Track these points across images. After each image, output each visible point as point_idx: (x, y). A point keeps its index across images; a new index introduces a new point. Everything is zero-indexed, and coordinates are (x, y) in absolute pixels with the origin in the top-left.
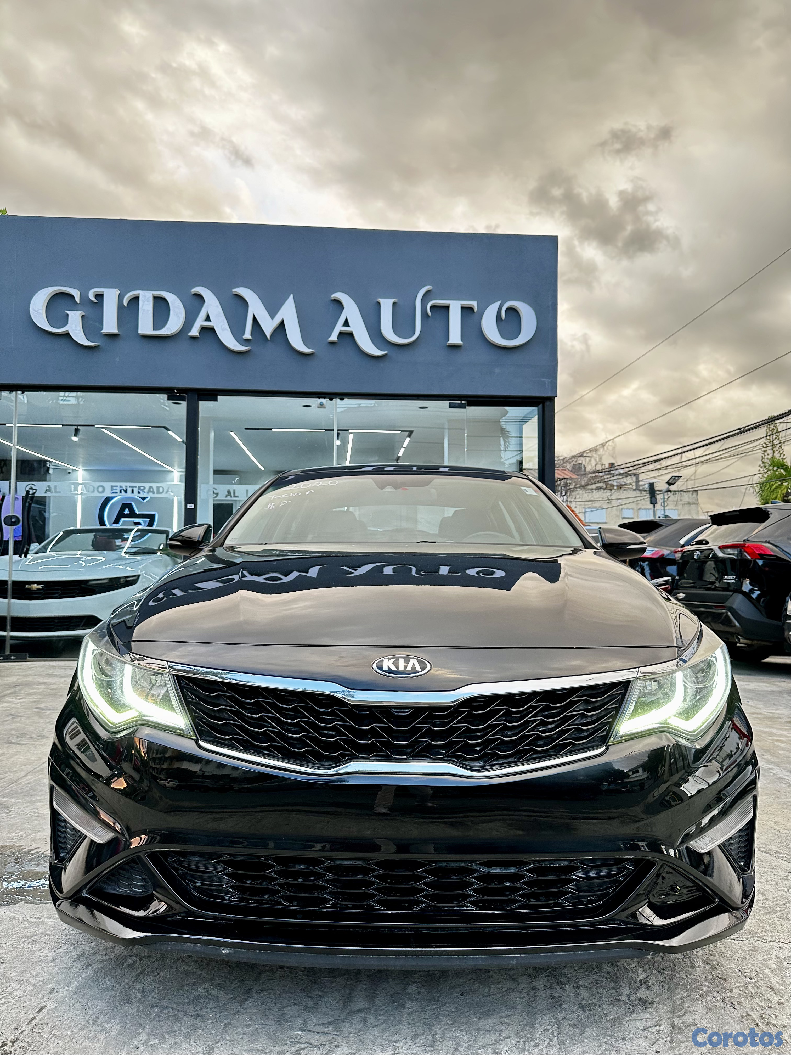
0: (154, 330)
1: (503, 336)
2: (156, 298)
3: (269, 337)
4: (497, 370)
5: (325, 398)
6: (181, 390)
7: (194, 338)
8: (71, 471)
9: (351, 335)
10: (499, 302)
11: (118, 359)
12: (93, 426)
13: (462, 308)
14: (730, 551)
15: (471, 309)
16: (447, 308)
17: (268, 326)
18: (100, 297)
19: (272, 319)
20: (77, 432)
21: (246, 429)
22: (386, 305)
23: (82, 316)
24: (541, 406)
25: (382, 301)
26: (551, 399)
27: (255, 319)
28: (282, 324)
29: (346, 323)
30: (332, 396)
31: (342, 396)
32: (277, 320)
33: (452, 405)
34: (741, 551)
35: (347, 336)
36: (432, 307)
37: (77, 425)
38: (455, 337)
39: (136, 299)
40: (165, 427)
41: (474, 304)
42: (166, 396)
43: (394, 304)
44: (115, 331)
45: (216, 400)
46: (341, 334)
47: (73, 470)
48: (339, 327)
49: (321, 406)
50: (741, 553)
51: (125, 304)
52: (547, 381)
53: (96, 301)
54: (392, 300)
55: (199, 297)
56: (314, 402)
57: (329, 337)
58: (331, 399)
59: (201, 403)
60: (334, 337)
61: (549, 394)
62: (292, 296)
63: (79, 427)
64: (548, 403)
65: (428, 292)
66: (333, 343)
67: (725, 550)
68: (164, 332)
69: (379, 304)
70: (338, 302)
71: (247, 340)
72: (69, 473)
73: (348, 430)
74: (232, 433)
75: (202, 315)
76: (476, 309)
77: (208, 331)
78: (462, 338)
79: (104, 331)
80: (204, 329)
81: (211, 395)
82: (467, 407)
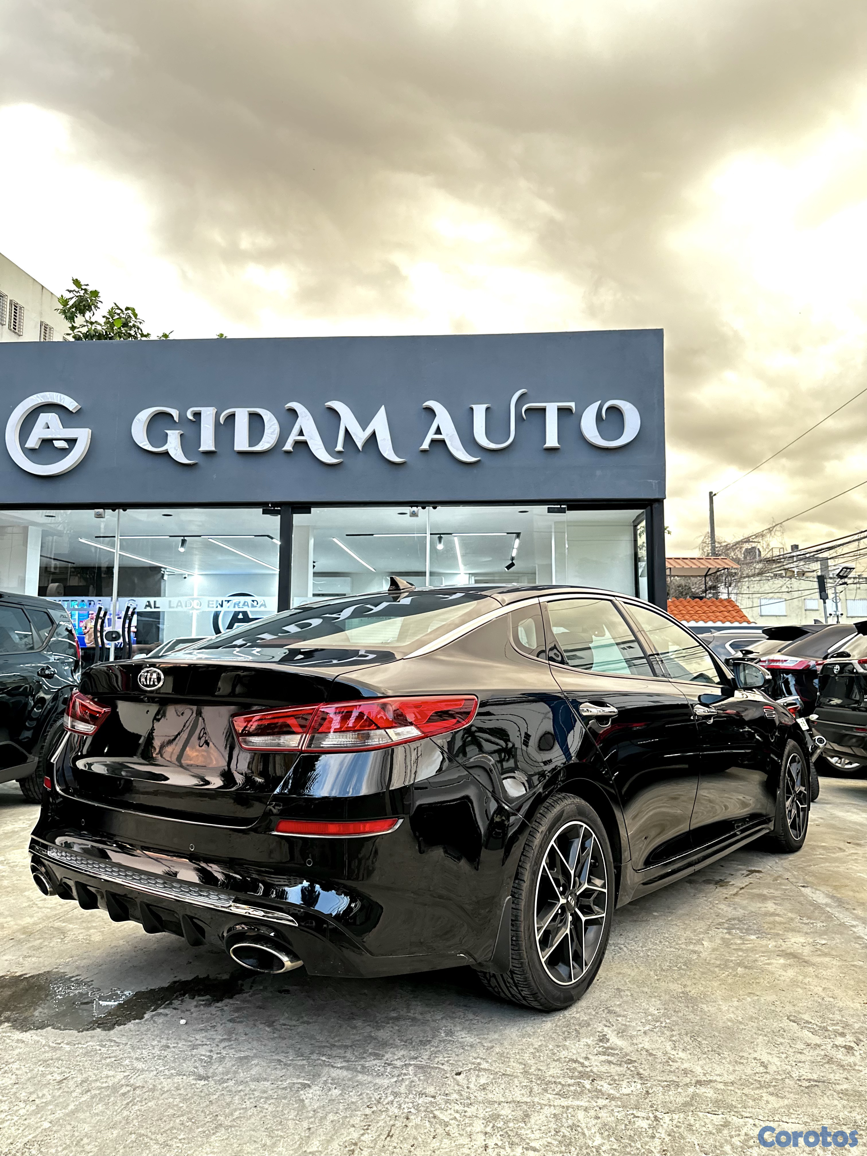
0: (249, 446)
1: (603, 437)
2: (251, 415)
3: (360, 448)
4: (598, 473)
5: (417, 507)
6: (275, 504)
7: (288, 452)
8: (186, 576)
9: (443, 442)
10: (599, 402)
11: (214, 476)
12: (200, 536)
13: (559, 409)
15: (569, 410)
16: (544, 410)
17: (360, 437)
18: (198, 415)
19: (364, 431)
20: (183, 542)
21: (347, 535)
22: (479, 412)
23: (181, 435)
24: (649, 507)
25: (474, 406)
26: (660, 501)
27: (347, 430)
28: (374, 434)
29: (438, 431)
30: (424, 505)
31: (435, 504)
32: (369, 431)
33: (551, 510)
35: (439, 444)
36: (527, 410)
37: (184, 536)
38: (552, 440)
39: (232, 416)
40: (268, 536)
41: (572, 405)
42: (261, 510)
43: (487, 409)
44: (213, 449)
45: (310, 513)
46: (433, 441)
47: (188, 575)
48: (431, 435)
49: (414, 514)
51: (222, 421)
52: (654, 482)
53: (194, 420)
54: (485, 406)
55: (293, 412)
56: (409, 511)
57: (421, 446)
58: (424, 508)
59: (294, 515)
60: (425, 445)
61: (657, 496)
62: (383, 408)
63: (186, 538)
64: (656, 505)
65: (522, 395)
66: (424, 451)
68: (258, 448)
69: (472, 409)
70: (431, 411)
71: (340, 452)
72: (185, 578)
73: (450, 534)
74: (335, 540)
75: (295, 430)
76: (574, 410)
77: (302, 445)
78: (559, 441)
79: (202, 449)
80: (297, 443)
81: (305, 507)
82: (567, 512)
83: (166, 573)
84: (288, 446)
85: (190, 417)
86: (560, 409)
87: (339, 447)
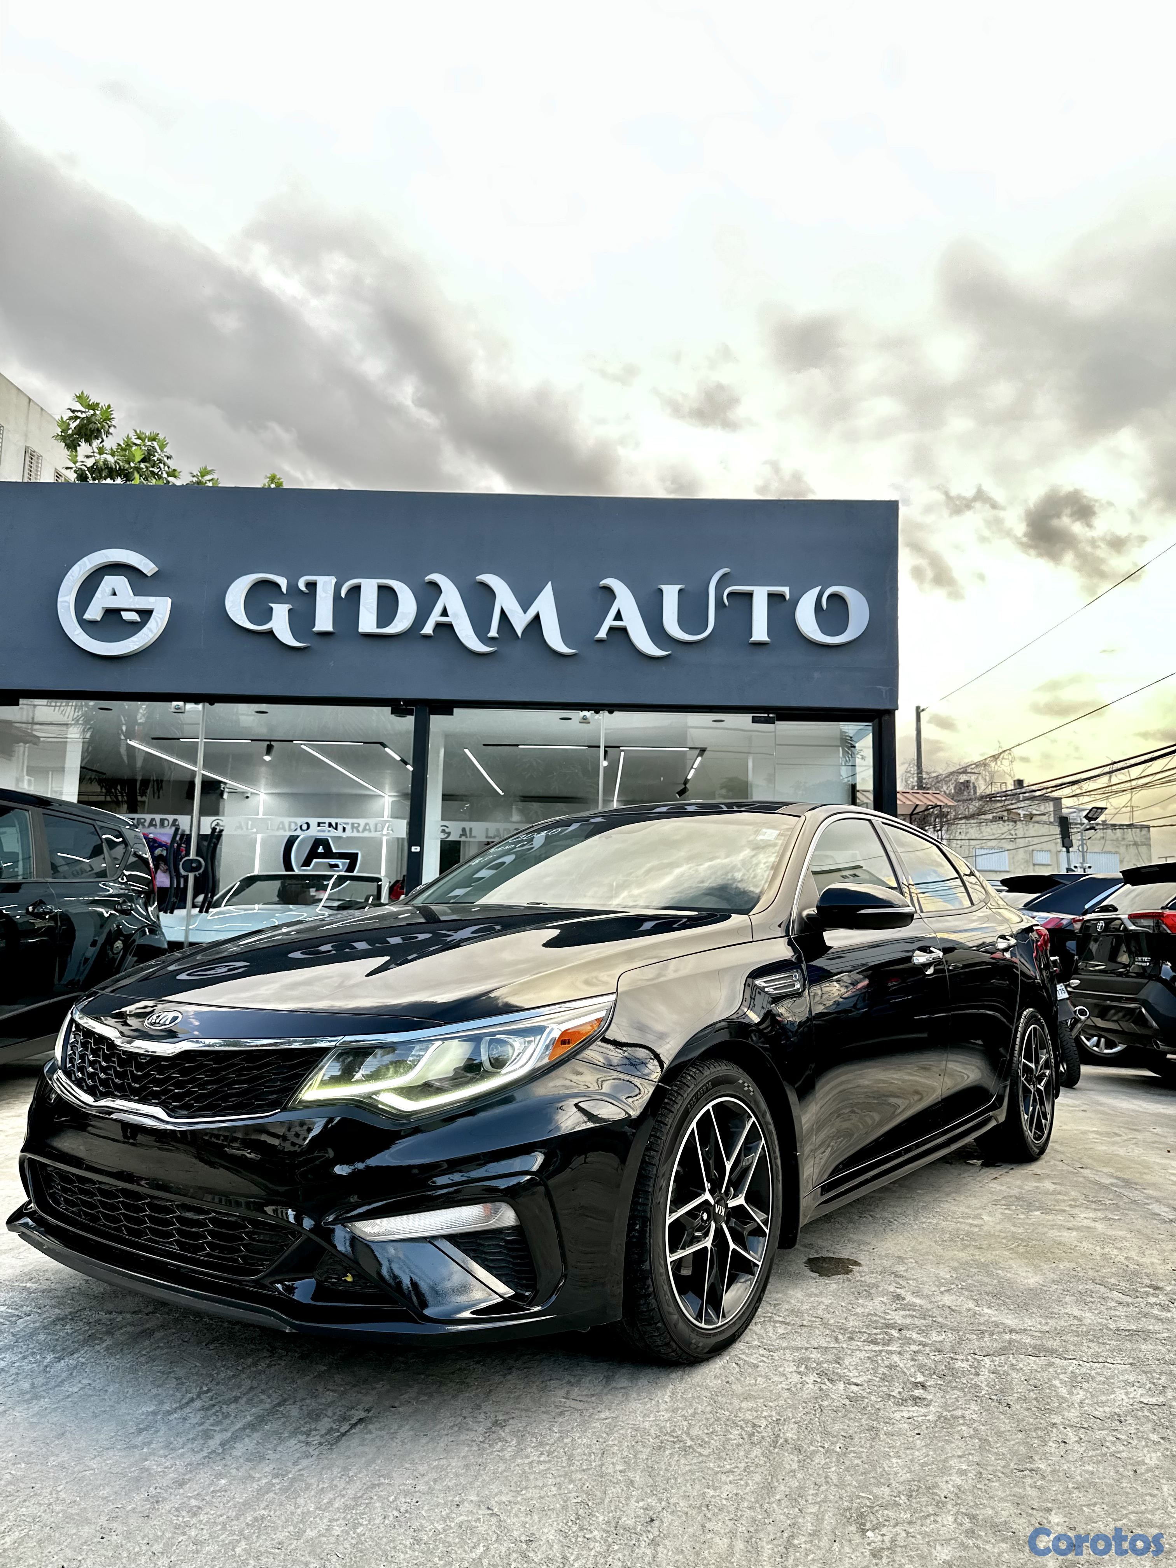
0: (378, 627)
1: (824, 630)
2: (381, 588)
3: (520, 635)
4: (816, 675)
5: (589, 710)
6: (408, 702)
7: (427, 637)
8: (249, 795)
9: (624, 630)
10: (819, 588)
11: (332, 664)
12: (291, 741)
14: (1144, 922)
15: (782, 596)
16: (750, 595)
18: (312, 586)
19: (525, 612)
20: (269, 748)
21: (485, 745)
22: (671, 594)
23: (289, 610)
24: (876, 721)
25: (664, 587)
26: (890, 713)
27: (503, 612)
28: (537, 617)
29: (618, 617)
30: (598, 708)
31: (611, 708)
32: (531, 613)
33: (756, 719)
34: (1158, 923)
35: (620, 633)
36: (729, 595)
37: (270, 741)
38: (760, 632)
39: (357, 589)
40: (380, 743)
41: (786, 590)
42: (390, 709)
43: (680, 591)
44: (330, 628)
45: (452, 714)
46: (612, 629)
47: (252, 793)
48: (609, 621)
49: (585, 720)
50: (1158, 925)
51: (343, 595)
52: (884, 689)
53: (307, 591)
54: (679, 587)
55: (435, 586)
56: (577, 715)
57: (597, 633)
58: (597, 712)
59: (431, 716)
60: (602, 634)
61: (887, 707)
62: (549, 585)
63: (272, 743)
64: (886, 718)
65: (724, 575)
66: (600, 641)
67: (1138, 920)
68: (389, 630)
69: (661, 591)
70: (609, 590)
71: (493, 639)
72: (247, 797)
73: (619, 747)
74: (467, 751)
75: (438, 609)
76: (788, 597)
77: (446, 629)
78: (769, 634)
79: (317, 629)
80: (439, 626)
81: (446, 707)
82: (777, 723)
83: (227, 790)
84: (428, 629)
85: (302, 585)
86: (770, 595)
87: (493, 633)
